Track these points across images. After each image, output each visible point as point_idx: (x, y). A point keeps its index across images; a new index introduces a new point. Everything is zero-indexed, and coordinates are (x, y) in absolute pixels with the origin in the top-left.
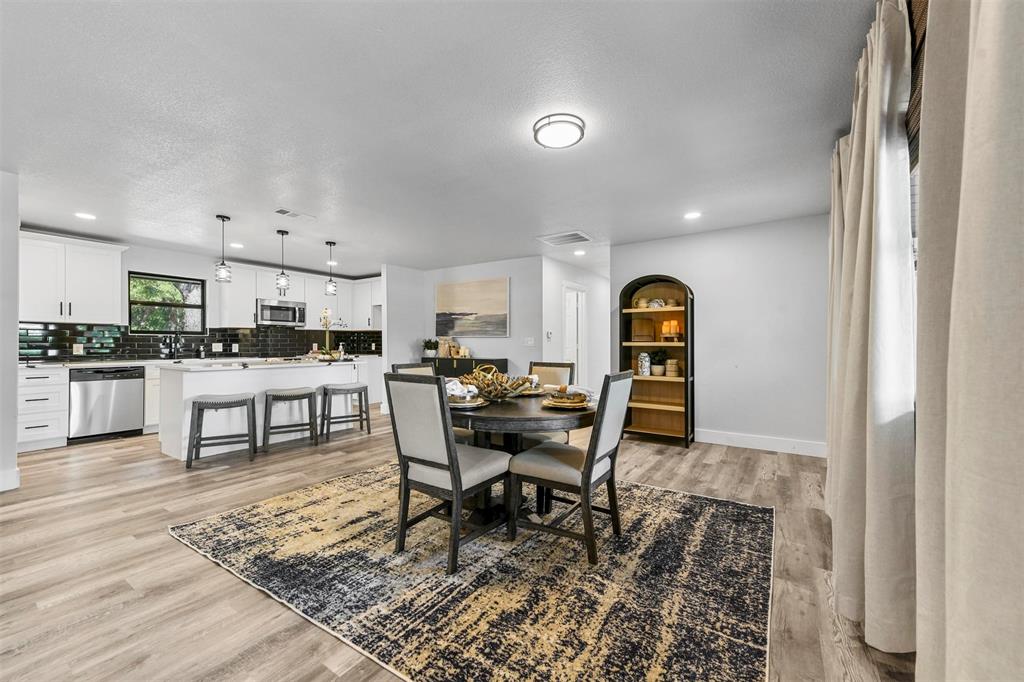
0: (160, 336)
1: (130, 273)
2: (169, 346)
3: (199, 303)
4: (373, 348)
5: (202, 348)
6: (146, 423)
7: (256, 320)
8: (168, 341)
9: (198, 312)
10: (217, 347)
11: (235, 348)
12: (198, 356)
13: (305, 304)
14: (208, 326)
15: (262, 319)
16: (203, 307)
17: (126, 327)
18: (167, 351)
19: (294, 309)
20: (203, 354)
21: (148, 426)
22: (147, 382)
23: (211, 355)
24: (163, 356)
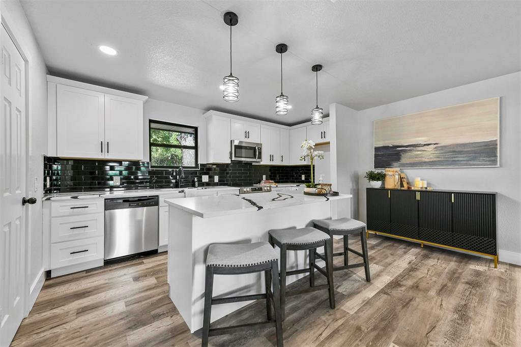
0: (170, 170)
1: (151, 121)
2: (175, 178)
3: (194, 145)
4: (303, 178)
5: (196, 180)
6: (161, 244)
7: (231, 157)
8: (174, 174)
9: (192, 152)
10: (205, 179)
11: (216, 179)
12: (193, 186)
13: (261, 144)
14: (199, 162)
15: (235, 156)
16: (196, 148)
17: (148, 163)
18: (174, 181)
19: (255, 148)
20: (197, 184)
21: (161, 246)
22: (160, 208)
23: (202, 184)
24: (172, 185)
